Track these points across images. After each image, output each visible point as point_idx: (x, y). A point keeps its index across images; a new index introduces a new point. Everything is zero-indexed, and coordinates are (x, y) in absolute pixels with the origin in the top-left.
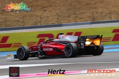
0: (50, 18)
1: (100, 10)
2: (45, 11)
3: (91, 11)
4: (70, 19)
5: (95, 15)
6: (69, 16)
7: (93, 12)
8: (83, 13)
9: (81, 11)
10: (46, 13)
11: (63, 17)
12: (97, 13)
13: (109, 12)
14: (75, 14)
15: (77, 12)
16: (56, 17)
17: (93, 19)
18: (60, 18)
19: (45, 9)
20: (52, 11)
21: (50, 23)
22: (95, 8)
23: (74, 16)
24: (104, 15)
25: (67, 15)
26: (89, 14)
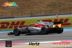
0: (7, 13)
1: (35, 9)
2: (5, 9)
3: (30, 10)
4: (19, 14)
5: (33, 12)
6: (18, 12)
7: (31, 11)
8: (26, 11)
9: (25, 10)
10: (5, 10)
11: (15, 13)
12: (34, 11)
13: (40, 10)
14: (21, 11)
15: (23, 10)
16: (11, 13)
17: (32, 14)
18: (13, 14)
19: (4, 8)
20: (9, 10)
21: (8, 16)
22: (33, 8)
23: (21, 12)
24: (37, 12)
25: (17, 12)
26: (29, 12)
